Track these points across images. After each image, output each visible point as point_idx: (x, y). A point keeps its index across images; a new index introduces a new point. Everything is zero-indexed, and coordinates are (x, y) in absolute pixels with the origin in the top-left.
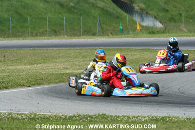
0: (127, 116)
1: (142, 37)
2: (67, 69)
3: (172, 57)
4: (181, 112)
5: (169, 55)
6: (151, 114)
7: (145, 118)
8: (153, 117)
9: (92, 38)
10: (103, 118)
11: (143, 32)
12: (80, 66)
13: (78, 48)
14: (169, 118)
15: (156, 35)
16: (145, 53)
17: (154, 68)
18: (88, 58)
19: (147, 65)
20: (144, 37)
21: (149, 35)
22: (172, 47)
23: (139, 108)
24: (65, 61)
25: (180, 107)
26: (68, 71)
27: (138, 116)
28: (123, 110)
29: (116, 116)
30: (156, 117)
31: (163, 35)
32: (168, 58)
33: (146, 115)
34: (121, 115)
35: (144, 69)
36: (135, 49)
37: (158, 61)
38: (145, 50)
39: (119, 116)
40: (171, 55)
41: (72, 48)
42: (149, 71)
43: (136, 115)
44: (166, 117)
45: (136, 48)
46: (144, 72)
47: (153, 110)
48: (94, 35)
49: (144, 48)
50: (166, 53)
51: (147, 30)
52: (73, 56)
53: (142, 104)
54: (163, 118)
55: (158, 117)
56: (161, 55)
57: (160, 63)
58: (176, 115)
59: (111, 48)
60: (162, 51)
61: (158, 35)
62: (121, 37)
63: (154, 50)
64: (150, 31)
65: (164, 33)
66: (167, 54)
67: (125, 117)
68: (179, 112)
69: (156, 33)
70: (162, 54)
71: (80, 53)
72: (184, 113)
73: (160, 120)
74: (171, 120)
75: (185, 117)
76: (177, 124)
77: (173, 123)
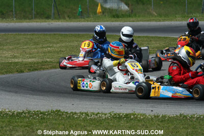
0: (85, 113)
1: (105, 21)
2: (15, 57)
3: (99, 49)
4: (148, 109)
5: (95, 47)
6: (113, 110)
7: (106, 115)
8: (115, 114)
9: (46, 22)
11: (105, 16)
12: (31, 54)
13: (29, 33)
15: (121, 19)
17: (78, 62)
18: (41, 45)
19: (68, 59)
20: (107, 21)
21: (113, 19)
22: (98, 38)
23: (100, 103)
24: (13, 49)
25: (147, 103)
26: (16, 60)
27: (98, 113)
28: (80, 106)
29: (72, 113)
30: (119, 114)
31: (128, 19)
32: (94, 50)
33: (107, 111)
34: (78, 111)
35: (65, 64)
37: (82, 54)
39: (75, 113)
40: (98, 47)
41: (23, 33)
42: (71, 66)
43: (96, 112)
44: (130, 114)
46: (64, 68)
47: (116, 106)
48: (48, 17)
50: (91, 44)
51: (111, 13)
52: (23, 42)
53: (103, 99)
54: (127, 115)
55: (121, 115)
56: (86, 47)
57: (84, 57)
58: (142, 112)
59: (68, 33)
60: (87, 42)
61: (123, 19)
62: (80, 22)
64: (114, 14)
65: (130, 16)
66: (93, 46)
67: (83, 113)
68: (145, 109)
69: (121, 17)
70: (87, 45)
71: (32, 39)
72: (151, 109)
73: (124, 118)
74: (136, 117)
75: (152, 114)
76: (143, 123)
77: (139, 120)
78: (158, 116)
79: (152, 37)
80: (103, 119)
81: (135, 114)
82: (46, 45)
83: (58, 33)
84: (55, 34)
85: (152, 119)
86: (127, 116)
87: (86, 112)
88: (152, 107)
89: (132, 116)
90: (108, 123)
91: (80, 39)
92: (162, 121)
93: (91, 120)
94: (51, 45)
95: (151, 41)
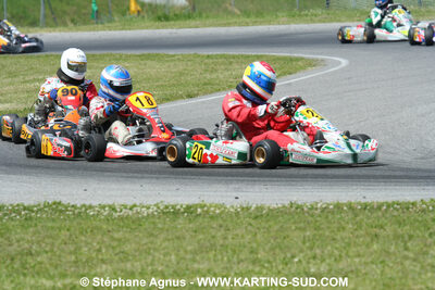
0: (110, 206)
1: (143, 28)
4: (229, 194)
6: (162, 199)
7: (148, 208)
8: (167, 207)
10: (55, 210)
11: (143, 17)
14: (202, 207)
15: (172, 22)
16: (149, 62)
18: (21, 77)
20: (147, 28)
21: (158, 23)
23: (137, 187)
25: (227, 182)
27: (135, 206)
28: (100, 192)
29: (84, 205)
30: (173, 207)
31: (188, 22)
33: (151, 201)
34: (95, 203)
36: (127, 56)
38: (148, 57)
39: (91, 207)
43: (130, 204)
44: (196, 206)
45: (129, 52)
47: (168, 190)
48: (34, 24)
49: (146, 52)
51: (153, 12)
53: (142, 178)
54: (188, 207)
55: (178, 207)
58: (218, 200)
61: (178, 22)
62: (94, 30)
63: (168, 56)
64: (160, 14)
65: (189, 18)
67: (104, 207)
68: (224, 194)
69: (172, 19)
71: (4, 67)
72: (235, 194)
73: (183, 213)
74: (207, 212)
75: (237, 204)
76: (221, 222)
77: (212, 217)
78: (248, 209)
79: (234, 57)
80: (143, 217)
81: (205, 206)
82: (32, 78)
83: (54, 53)
84: (47, 56)
85: (237, 213)
86: (189, 209)
87: (111, 203)
88: (237, 190)
89: (199, 210)
90: (154, 223)
91: (95, 64)
92: (256, 217)
93: (121, 218)
94: (40, 77)
95: (231, 63)
